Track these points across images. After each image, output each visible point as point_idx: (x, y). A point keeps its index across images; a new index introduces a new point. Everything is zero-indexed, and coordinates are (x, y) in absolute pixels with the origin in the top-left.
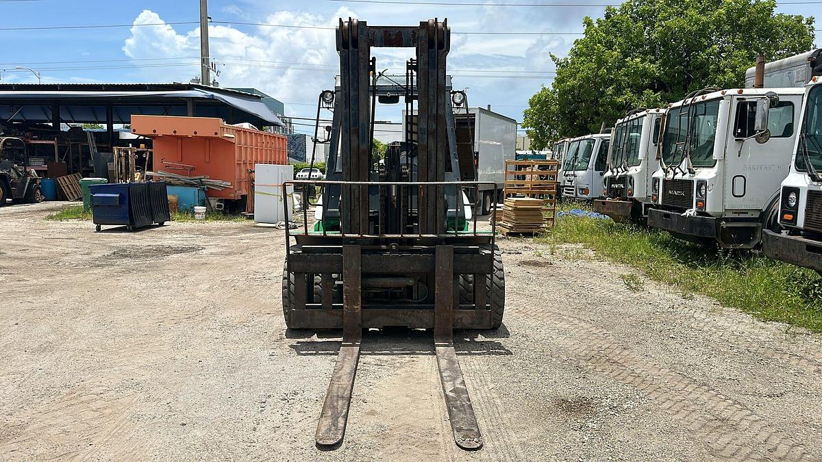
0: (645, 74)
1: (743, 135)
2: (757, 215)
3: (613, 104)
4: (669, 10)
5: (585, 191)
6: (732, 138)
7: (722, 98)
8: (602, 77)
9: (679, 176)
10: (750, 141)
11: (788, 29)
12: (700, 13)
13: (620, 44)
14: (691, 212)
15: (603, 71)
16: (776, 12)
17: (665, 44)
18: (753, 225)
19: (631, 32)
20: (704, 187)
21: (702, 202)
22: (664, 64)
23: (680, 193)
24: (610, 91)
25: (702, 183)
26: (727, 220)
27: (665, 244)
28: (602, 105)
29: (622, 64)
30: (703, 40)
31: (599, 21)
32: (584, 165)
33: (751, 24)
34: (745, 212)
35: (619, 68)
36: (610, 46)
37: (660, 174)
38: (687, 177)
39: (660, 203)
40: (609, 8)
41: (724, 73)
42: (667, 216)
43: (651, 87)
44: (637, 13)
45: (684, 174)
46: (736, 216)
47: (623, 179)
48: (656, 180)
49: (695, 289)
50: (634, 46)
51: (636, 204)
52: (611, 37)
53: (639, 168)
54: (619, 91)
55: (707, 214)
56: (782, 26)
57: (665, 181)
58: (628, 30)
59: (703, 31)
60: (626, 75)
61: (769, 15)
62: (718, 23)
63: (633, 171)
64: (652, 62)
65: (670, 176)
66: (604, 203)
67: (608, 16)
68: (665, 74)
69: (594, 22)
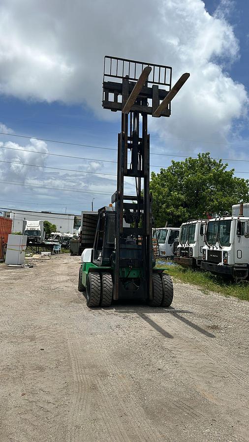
0: (179, 199)
1: (240, 234)
2: (246, 266)
3: (165, 212)
4: (189, 172)
5: (164, 253)
6: (236, 236)
7: (232, 220)
8: (160, 200)
9: (215, 249)
10: (243, 237)
11: (239, 184)
12: (202, 174)
13: (168, 186)
14: (221, 264)
15: (161, 197)
16: (233, 176)
17: (187, 187)
18: (245, 269)
19: (172, 180)
20: (226, 254)
21: (226, 260)
22: (186, 196)
23: (216, 256)
24: (164, 206)
25: (225, 252)
26: (236, 267)
27: (211, 277)
28: (161, 213)
29: (169, 195)
30: (204, 186)
31: (158, 175)
32: (163, 241)
33: (224, 181)
34: (242, 264)
35: (168, 196)
36: (163, 186)
37: (206, 247)
38: (219, 249)
39: (206, 259)
40: (162, 169)
41: (213, 201)
42: (210, 265)
43: (182, 205)
44: (175, 172)
45: (217, 248)
46: (238, 266)
47: (187, 249)
48: (204, 250)
49: (228, 294)
50: (173, 186)
51: (194, 259)
52: (163, 182)
53: (195, 244)
54: (168, 207)
55: (228, 265)
56: (236, 183)
57: (208, 250)
58: (171, 179)
59: (204, 183)
60: (171, 199)
61: (231, 178)
62: (210, 180)
63: (192, 245)
64: (182, 195)
65: (211, 249)
66: (179, 259)
67: (162, 173)
68: (188, 200)
69: (156, 174)
